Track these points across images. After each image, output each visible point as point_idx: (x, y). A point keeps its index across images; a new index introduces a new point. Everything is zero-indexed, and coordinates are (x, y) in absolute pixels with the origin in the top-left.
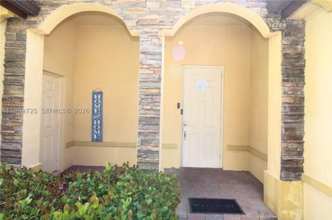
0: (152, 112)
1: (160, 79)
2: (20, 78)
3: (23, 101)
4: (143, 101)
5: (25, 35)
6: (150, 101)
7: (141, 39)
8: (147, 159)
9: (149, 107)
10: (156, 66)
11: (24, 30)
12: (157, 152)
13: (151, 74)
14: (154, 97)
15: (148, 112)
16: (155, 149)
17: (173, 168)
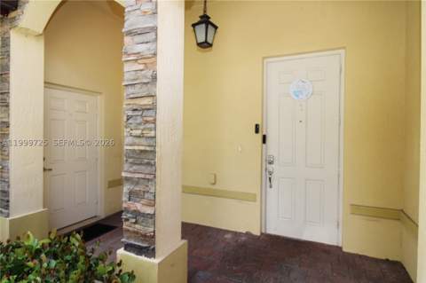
0: (142, 141)
1: (154, 78)
2: (5, 96)
3: (8, 127)
4: (130, 121)
5: (9, 38)
6: (139, 120)
7: (126, 10)
8: (136, 226)
9: (138, 132)
10: (147, 54)
11: (7, 32)
12: (153, 216)
13: (142, 70)
14: (145, 113)
15: (137, 141)
16: (149, 210)
17: (248, 234)
